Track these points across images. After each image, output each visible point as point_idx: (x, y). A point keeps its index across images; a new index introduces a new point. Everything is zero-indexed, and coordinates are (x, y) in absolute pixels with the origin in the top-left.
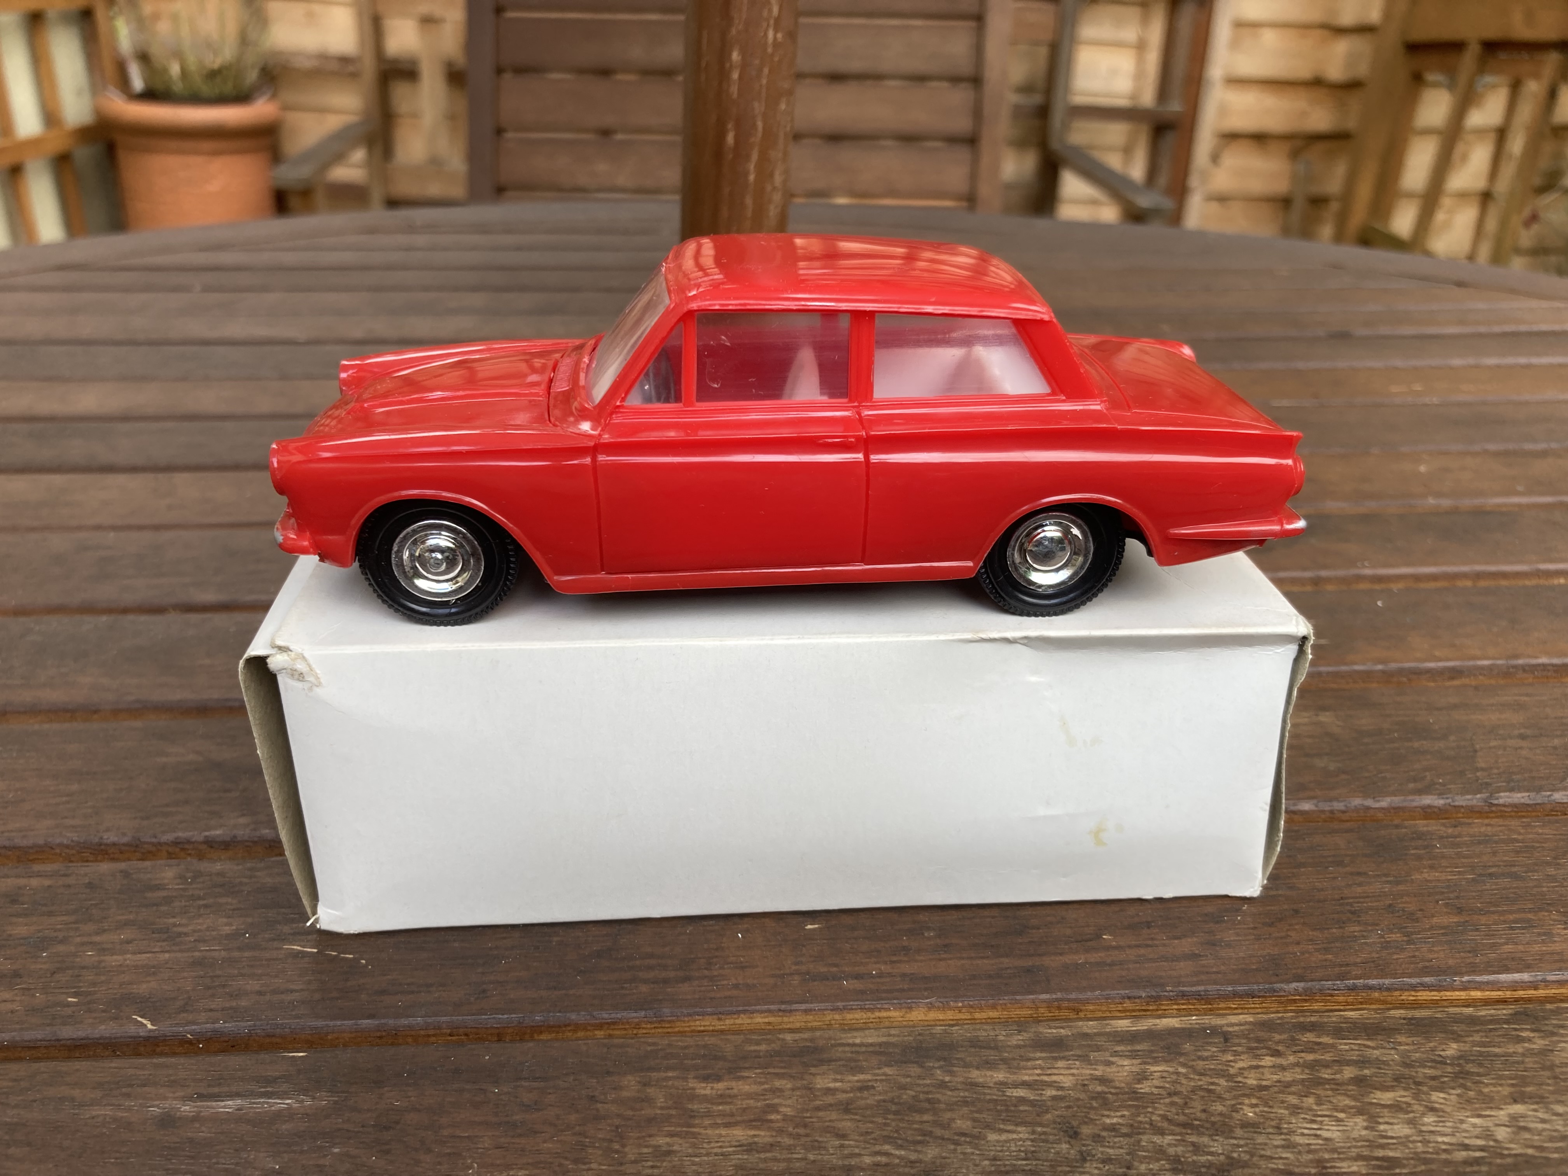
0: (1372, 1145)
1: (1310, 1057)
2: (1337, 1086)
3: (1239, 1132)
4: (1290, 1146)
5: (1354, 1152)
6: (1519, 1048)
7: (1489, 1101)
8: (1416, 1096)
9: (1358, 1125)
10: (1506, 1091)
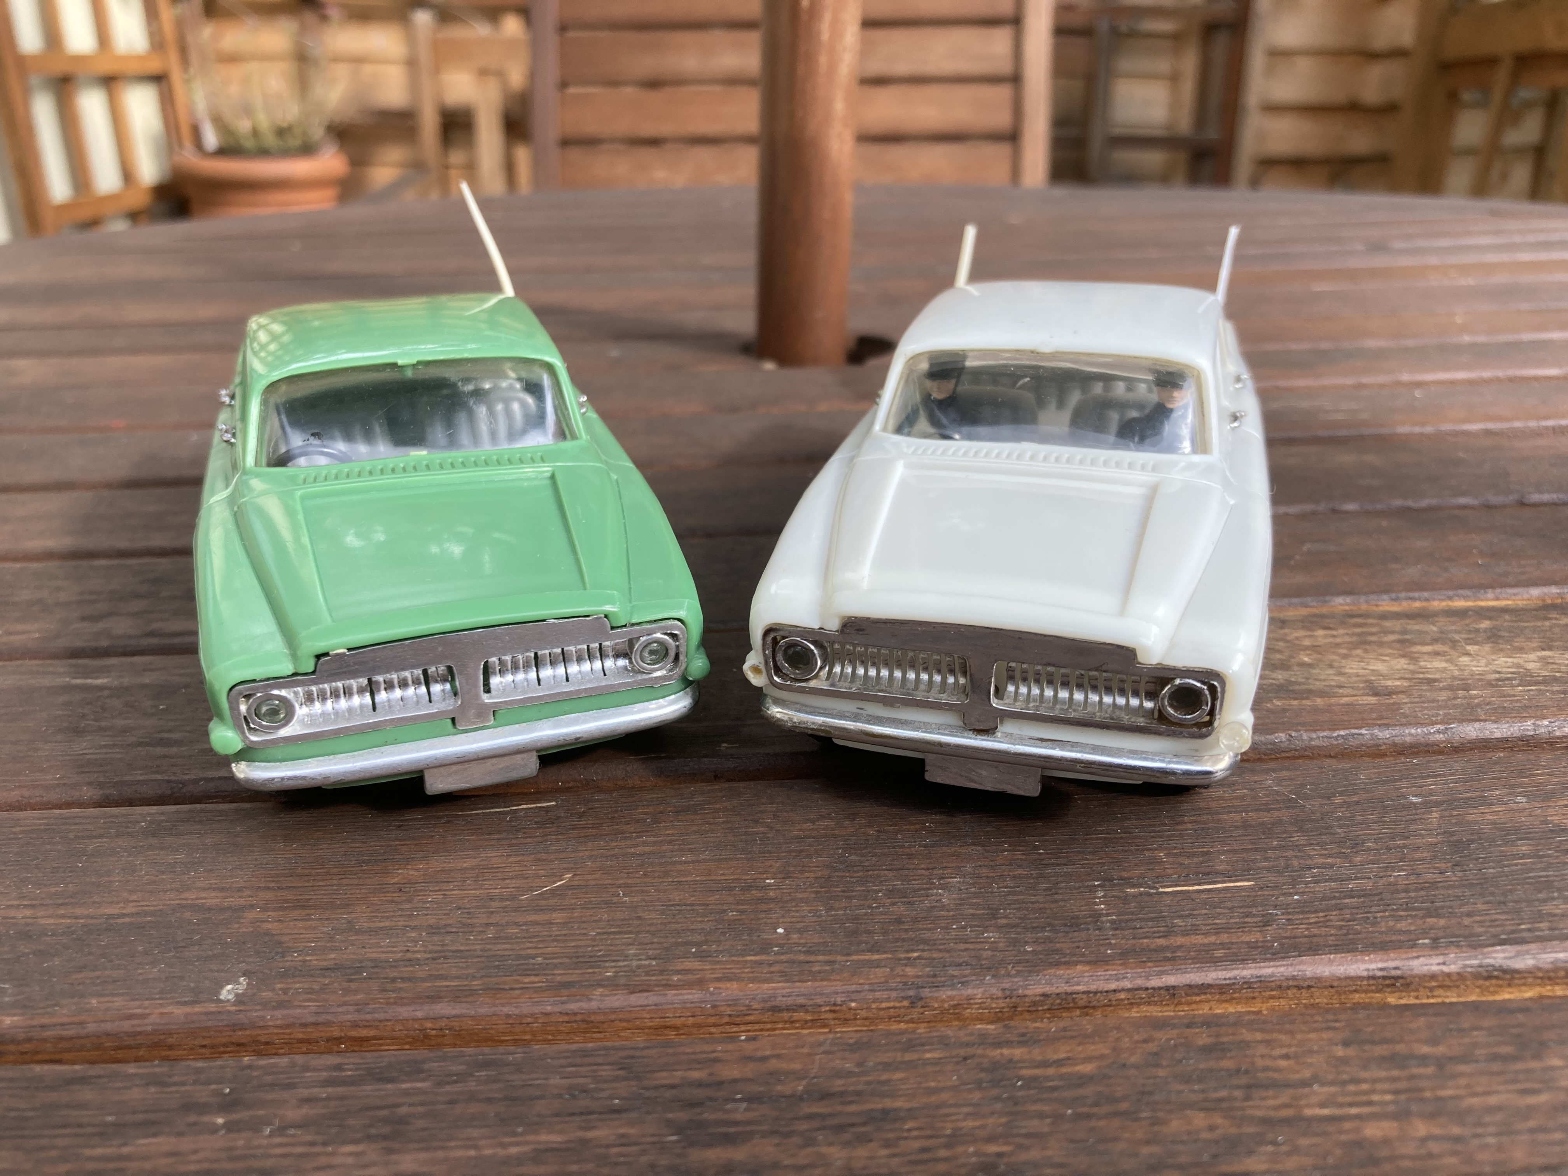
0: (1413, 672)
1: (1358, 630)
2: (1381, 644)
3: (1296, 668)
4: (1340, 674)
5: (1397, 676)
6: (1547, 623)
7: (1521, 650)
8: (1454, 648)
9: (1402, 663)
10: (1535, 645)
